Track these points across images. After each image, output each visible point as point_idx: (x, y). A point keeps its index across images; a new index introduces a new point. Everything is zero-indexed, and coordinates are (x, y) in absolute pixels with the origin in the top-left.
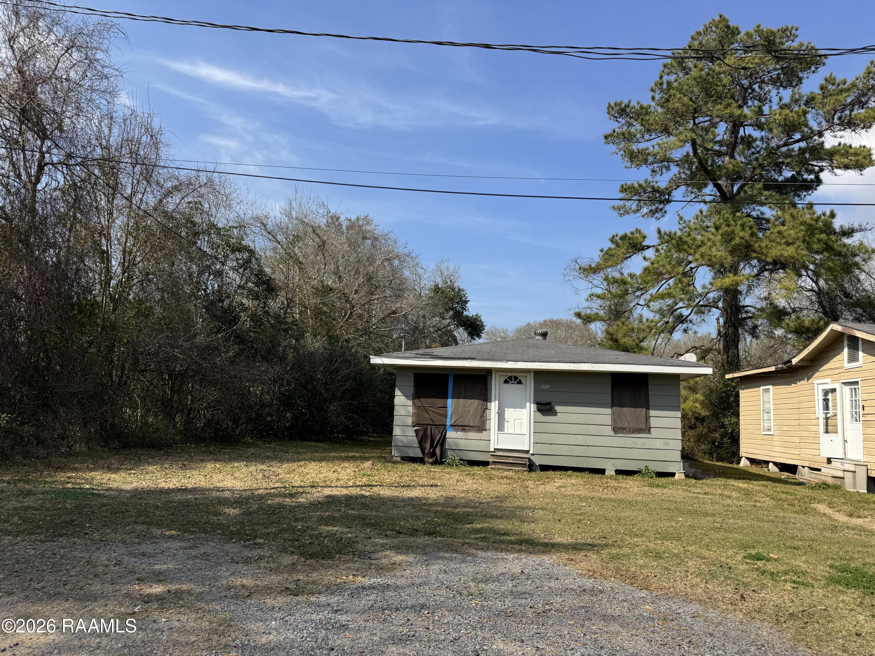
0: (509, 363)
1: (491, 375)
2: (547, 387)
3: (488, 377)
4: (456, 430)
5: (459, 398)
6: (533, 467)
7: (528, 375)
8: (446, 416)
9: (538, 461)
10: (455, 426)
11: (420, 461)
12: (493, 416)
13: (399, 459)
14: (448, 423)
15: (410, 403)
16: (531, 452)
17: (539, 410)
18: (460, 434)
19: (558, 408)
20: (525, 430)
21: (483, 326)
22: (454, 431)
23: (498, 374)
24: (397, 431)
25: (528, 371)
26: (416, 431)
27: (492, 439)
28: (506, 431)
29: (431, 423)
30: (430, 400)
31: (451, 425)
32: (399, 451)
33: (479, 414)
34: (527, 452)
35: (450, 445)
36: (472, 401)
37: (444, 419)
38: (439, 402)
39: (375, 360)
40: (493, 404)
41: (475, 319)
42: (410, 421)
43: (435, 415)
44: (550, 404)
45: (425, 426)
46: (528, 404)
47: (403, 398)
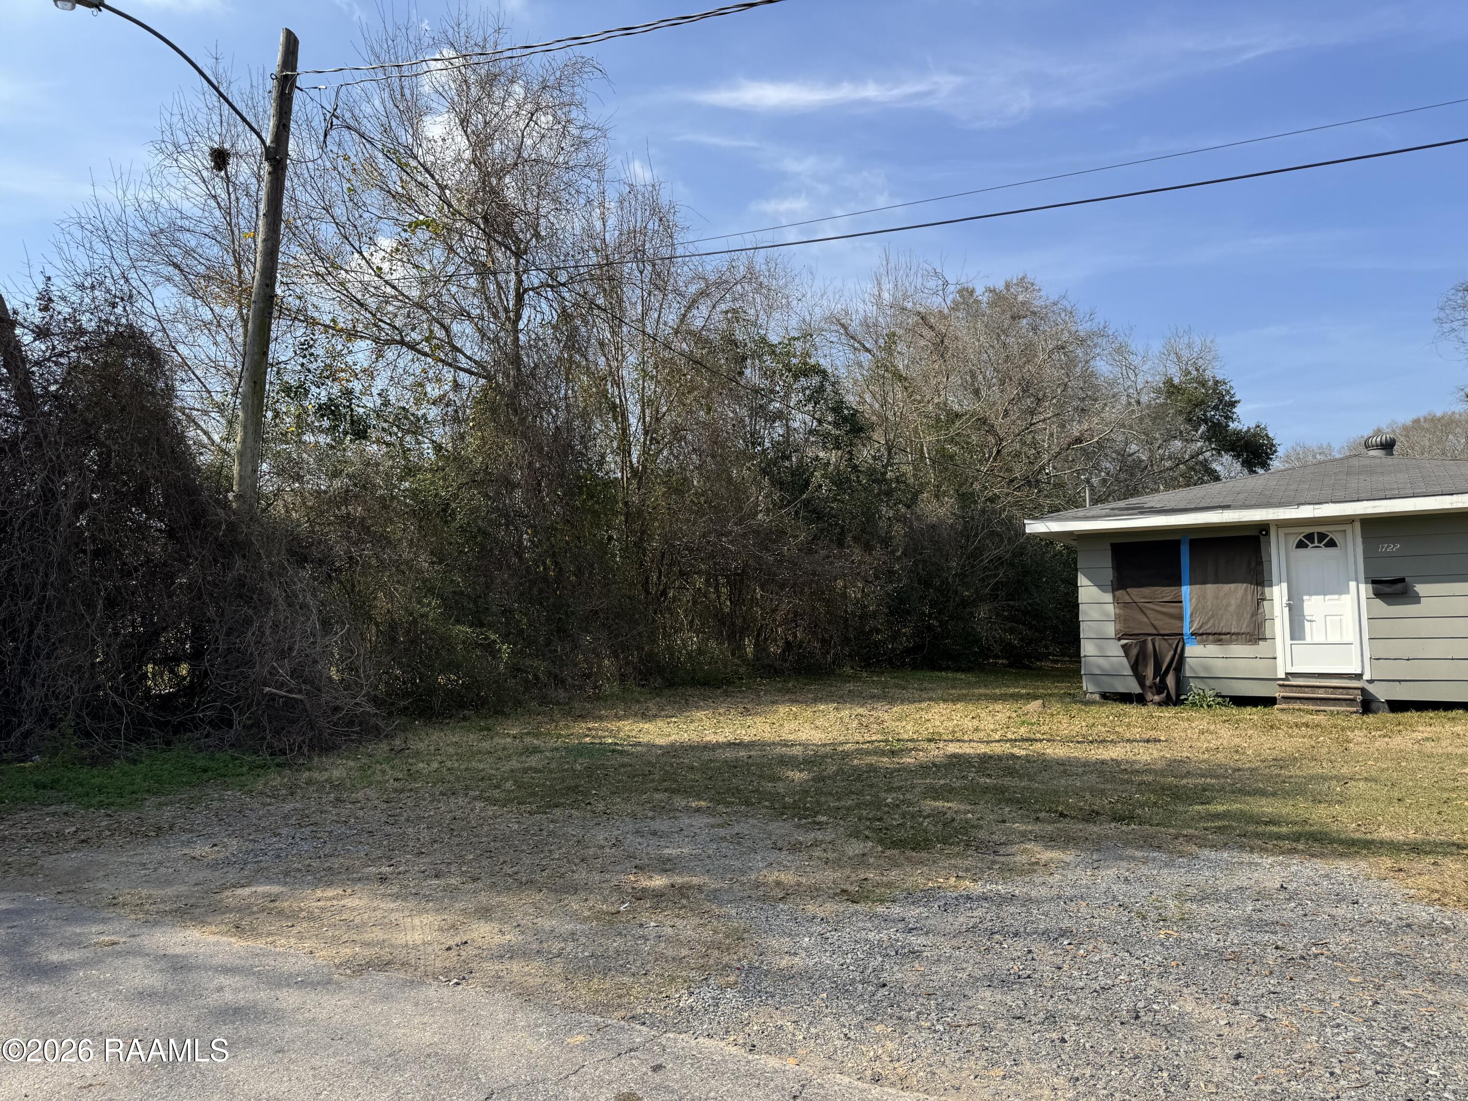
0: (1302, 507)
1: (1268, 533)
2: (1393, 548)
3: (1262, 539)
4: (1204, 643)
5: (1204, 582)
6: (1374, 706)
7: (1348, 528)
8: (1180, 618)
9: (1382, 693)
10: (1201, 636)
11: (1140, 700)
12: (1277, 612)
13: (1097, 697)
14: (1187, 630)
15: (1108, 597)
16: (1367, 676)
17: (1378, 595)
18: (1212, 649)
19: (1421, 589)
20: (1350, 634)
21: (1273, 445)
22: (1199, 643)
23: (1282, 532)
24: (1088, 648)
25: (1348, 520)
26: (1123, 646)
27: (1279, 654)
28: (1308, 639)
29: (1154, 632)
30: (1146, 591)
31: (1192, 634)
32: (1097, 683)
33: (1249, 609)
34: (1359, 677)
35: (1193, 670)
36: (1233, 586)
37: (1177, 623)
38: (1167, 592)
39: (1034, 527)
40: (1276, 589)
41: (1255, 435)
42: (1110, 629)
43: (1159, 616)
44: (1402, 580)
45: (1143, 638)
46: (1353, 585)
47: (1095, 590)
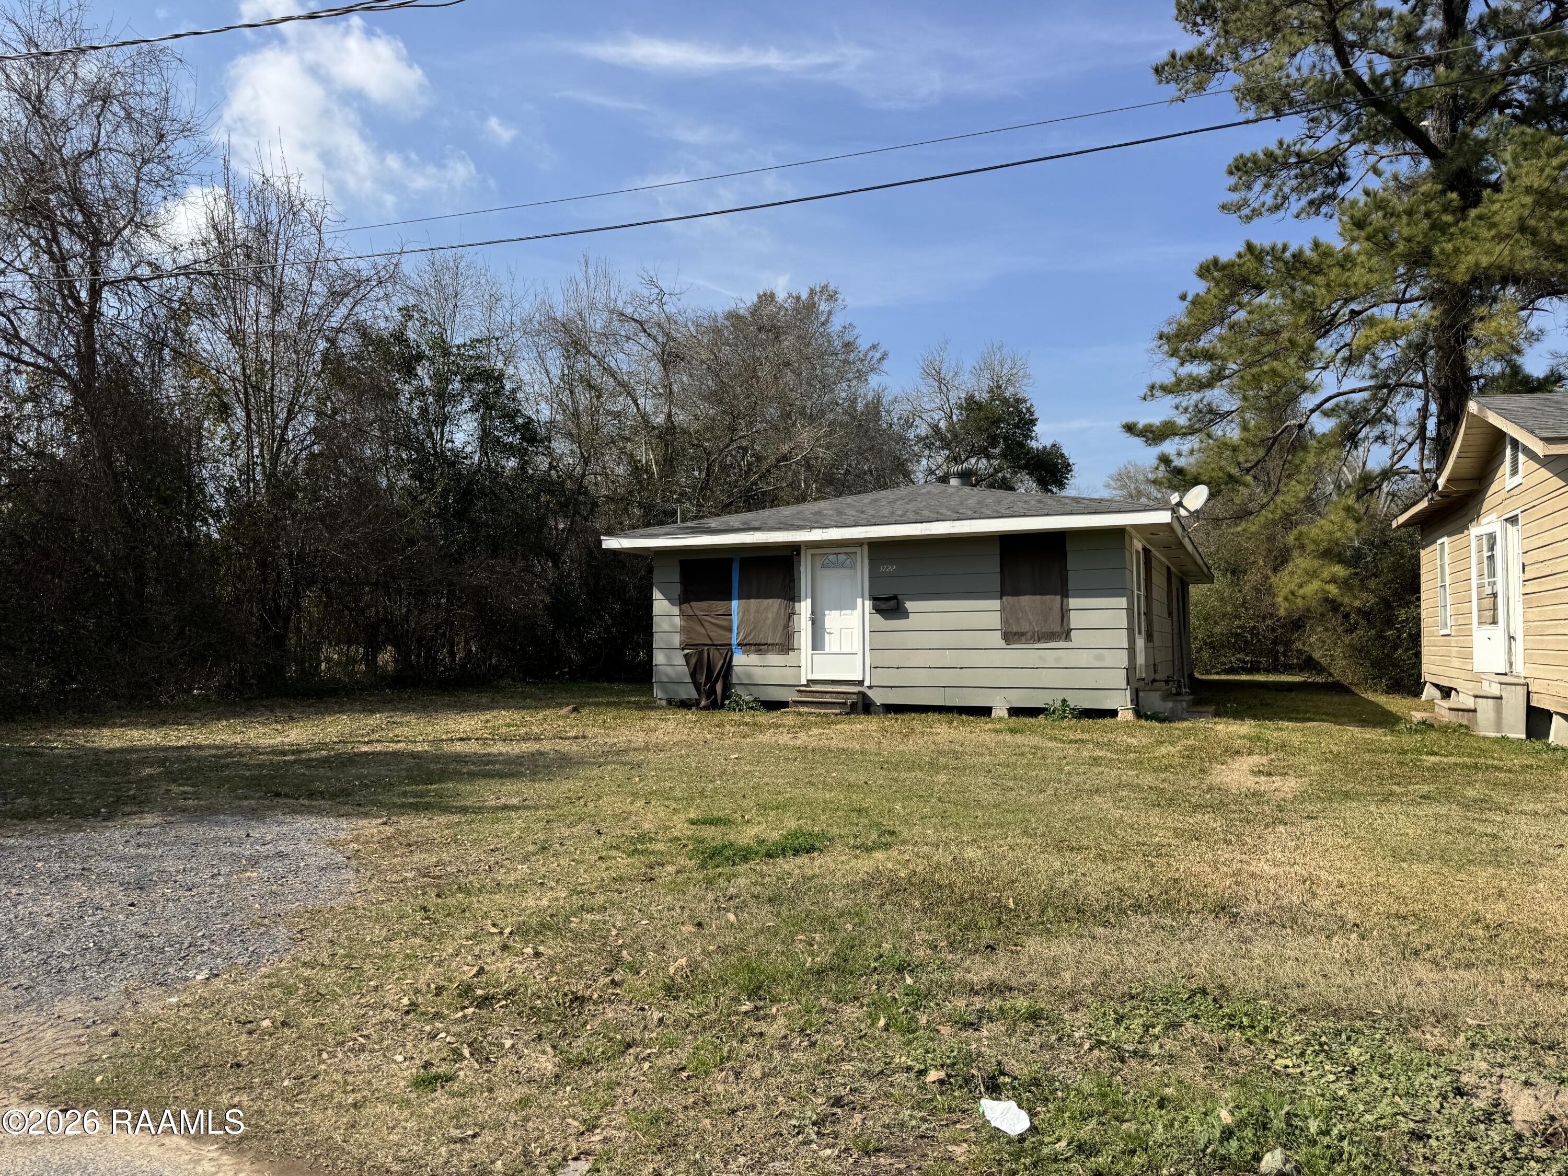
0: (814, 531)
1: (799, 554)
2: (890, 569)
3: (795, 558)
4: (747, 653)
5: (749, 598)
6: (872, 709)
7: (858, 550)
8: (730, 630)
9: (878, 697)
10: (748, 646)
11: (685, 705)
12: (803, 625)
13: (664, 703)
14: (734, 641)
15: (676, 610)
16: (867, 683)
17: (878, 610)
18: (754, 659)
19: (910, 605)
20: (857, 647)
21: (1069, 465)
22: (744, 653)
23: (810, 552)
24: (659, 658)
25: (857, 543)
26: (685, 656)
27: (803, 664)
28: (827, 650)
29: (709, 642)
30: (705, 604)
31: (739, 645)
32: (665, 691)
33: (782, 622)
34: (861, 683)
35: (738, 677)
36: (770, 601)
37: (727, 634)
38: (720, 606)
39: (610, 543)
40: (803, 603)
42: (676, 640)
43: (714, 628)
44: (895, 598)
45: (700, 648)
46: (860, 601)
47: (666, 602)
